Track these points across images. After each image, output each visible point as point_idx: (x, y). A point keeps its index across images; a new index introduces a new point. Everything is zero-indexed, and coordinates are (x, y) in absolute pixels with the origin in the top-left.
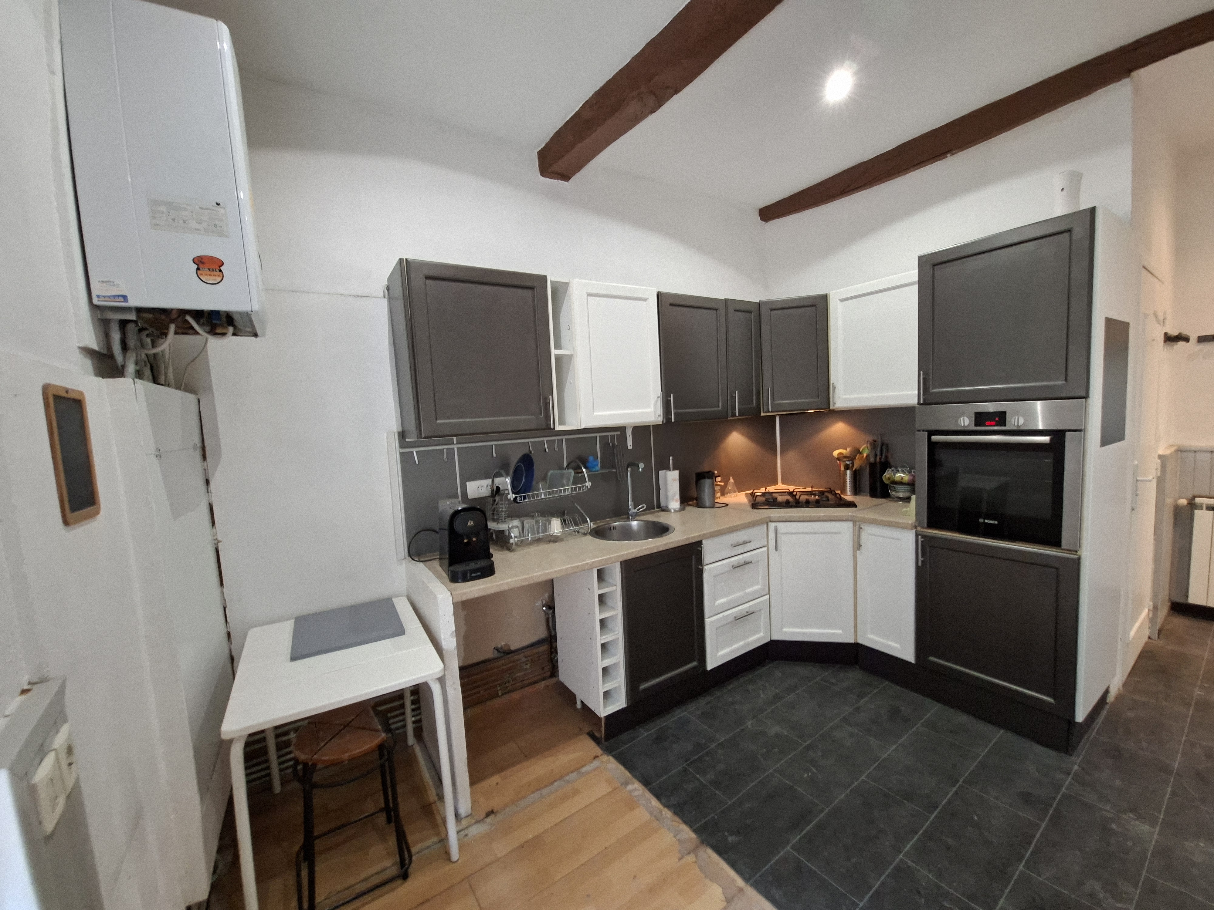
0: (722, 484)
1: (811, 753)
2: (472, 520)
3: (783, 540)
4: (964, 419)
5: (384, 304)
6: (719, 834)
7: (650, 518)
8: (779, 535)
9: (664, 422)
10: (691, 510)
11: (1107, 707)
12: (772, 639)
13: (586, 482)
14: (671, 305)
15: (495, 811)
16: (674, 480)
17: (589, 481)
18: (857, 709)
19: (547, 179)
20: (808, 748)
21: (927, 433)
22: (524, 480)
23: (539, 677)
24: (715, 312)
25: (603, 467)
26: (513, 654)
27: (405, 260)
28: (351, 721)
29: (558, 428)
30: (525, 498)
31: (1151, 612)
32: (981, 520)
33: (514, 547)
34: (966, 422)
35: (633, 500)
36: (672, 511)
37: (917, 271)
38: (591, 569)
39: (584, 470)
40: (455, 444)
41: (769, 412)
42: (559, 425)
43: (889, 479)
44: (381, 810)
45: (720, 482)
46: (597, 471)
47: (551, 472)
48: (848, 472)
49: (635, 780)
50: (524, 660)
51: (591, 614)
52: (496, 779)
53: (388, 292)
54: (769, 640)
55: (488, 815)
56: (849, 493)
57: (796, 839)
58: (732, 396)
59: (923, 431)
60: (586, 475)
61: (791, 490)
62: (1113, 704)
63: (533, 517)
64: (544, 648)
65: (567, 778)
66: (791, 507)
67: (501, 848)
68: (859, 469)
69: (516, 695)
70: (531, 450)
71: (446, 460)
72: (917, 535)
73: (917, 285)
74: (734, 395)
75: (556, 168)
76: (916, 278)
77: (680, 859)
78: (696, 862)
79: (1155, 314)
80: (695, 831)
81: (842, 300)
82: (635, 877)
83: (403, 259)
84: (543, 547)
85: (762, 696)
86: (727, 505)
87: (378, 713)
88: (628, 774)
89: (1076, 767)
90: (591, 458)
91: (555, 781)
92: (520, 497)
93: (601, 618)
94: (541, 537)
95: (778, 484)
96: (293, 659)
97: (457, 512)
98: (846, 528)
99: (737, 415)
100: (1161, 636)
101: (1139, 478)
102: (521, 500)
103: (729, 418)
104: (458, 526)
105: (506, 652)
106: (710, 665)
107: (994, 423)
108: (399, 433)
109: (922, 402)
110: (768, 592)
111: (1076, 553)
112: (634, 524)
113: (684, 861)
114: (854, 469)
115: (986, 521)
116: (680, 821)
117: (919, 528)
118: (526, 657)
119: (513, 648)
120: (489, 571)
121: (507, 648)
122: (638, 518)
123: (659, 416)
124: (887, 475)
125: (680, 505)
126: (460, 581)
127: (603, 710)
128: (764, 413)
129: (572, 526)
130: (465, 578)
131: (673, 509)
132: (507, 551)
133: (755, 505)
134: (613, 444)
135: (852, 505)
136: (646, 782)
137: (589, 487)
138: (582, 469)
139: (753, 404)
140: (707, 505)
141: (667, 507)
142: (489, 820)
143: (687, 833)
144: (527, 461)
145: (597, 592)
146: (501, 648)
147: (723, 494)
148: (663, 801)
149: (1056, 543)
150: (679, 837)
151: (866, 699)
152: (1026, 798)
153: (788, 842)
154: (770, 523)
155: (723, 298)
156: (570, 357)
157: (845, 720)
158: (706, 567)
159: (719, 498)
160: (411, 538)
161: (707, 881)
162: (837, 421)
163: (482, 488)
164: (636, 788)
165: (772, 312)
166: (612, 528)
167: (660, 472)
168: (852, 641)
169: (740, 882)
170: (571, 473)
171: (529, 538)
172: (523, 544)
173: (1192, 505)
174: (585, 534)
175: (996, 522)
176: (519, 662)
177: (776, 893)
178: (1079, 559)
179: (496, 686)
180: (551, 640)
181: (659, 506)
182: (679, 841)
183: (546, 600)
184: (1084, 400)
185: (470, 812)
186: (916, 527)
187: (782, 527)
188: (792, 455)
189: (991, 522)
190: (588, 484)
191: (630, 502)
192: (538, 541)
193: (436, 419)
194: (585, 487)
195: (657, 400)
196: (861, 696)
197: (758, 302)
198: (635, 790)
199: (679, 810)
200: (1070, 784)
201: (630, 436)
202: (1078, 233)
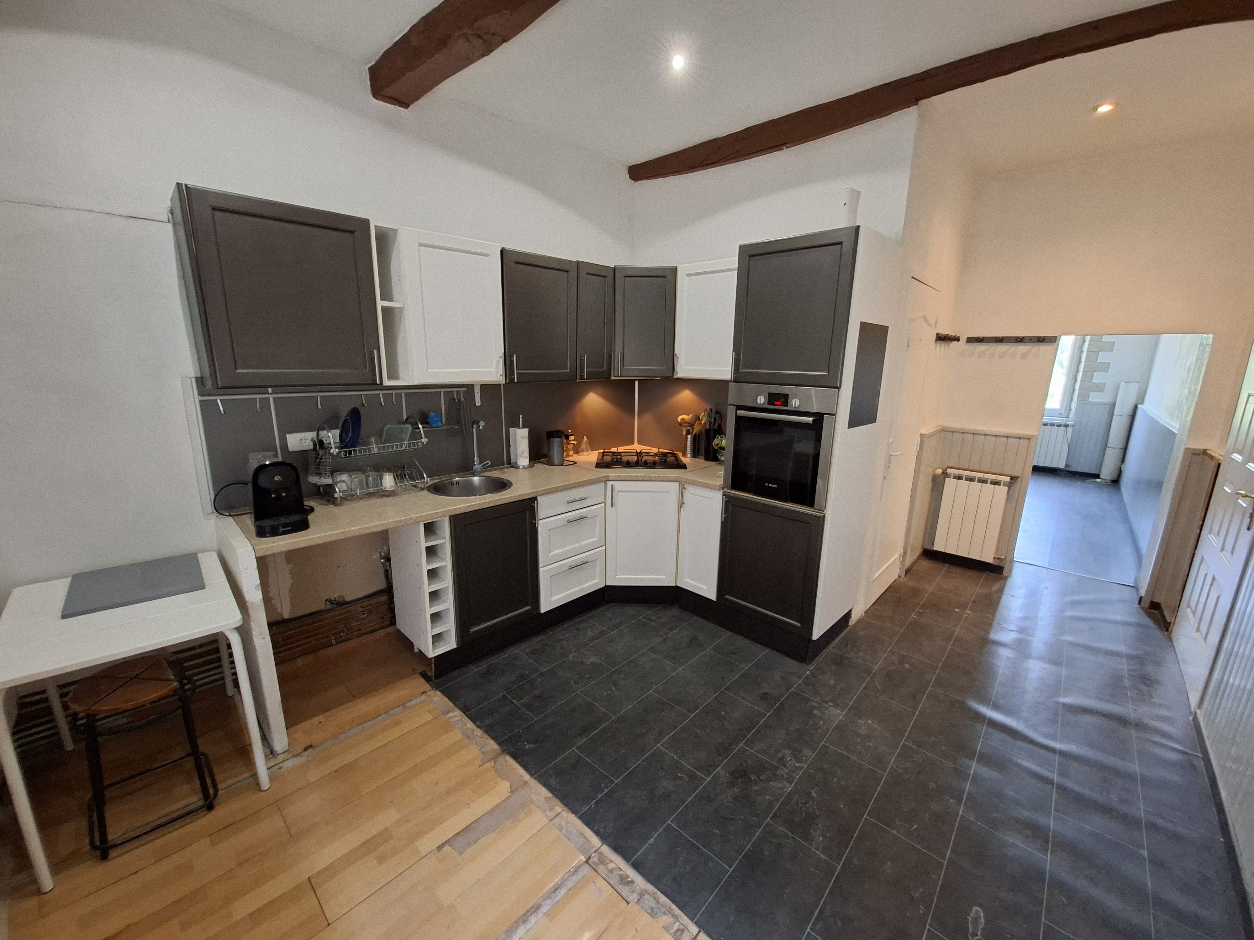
0: (575, 442)
1: (615, 676)
2: (279, 475)
3: (620, 498)
4: (760, 398)
5: (169, 227)
6: (520, 744)
7: (496, 474)
8: (615, 493)
9: (507, 382)
10: (540, 467)
11: (849, 627)
12: (607, 584)
13: (422, 438)
14: (517, 263)
15: (313, 745)
16: (523, 437)
17: (425, 438)
18: (664, 641)
19: (381, 103)
20: (614, 673)
21: (735, 407)
22: (350, 435)
23: (379, 626)
24: (566, 273)
25: (447, 424)
26: (349, 605)
27: (184, 186)
28: (139, 674)
29: (387, 383)
30: (350, 453)
31: (901, 557)
32: (766, 484)
33: (338, 501)
34: (761, 400)
35: (479, 457)
36: (521, 467)
37: (737, 258)
38: (417, 523)
39: (420, 426)
40: (270, 394)
41: (618, 377)
42: (388, 378)
43: (717, 445)
44: (188, 755)
45: (573, 440)
46: (439, 427)
47: (388, 426)
48: (689, 436)
49: (456, 709)
50: (361, 610)
51: (419, 565)
52: (321, 718)
53: (173, 216)
54: (604, 586)
55: (306, 749)
56: (689, 456)
57: (581, 742)
58: (581, 359)
59: (734, 405)
60: (422, 432)
61: (638, 451)
62: (854, 626)
63: (364, 471)
64: (384, 598)
65: (391, 712)
66: (631, 467)
67: (314, 775)
68: (698, 434)
69: (351, 644)
70: (364, 403)
71: (260, 410)
72: (723, 495)
73: (736, 272)
74: (583, 358)
75: (389, 91)
76: (736, 266)
77: (480, 766)
78: (494, 767)
79: (925, 318)
80: (499, 744)
81: (688, 275)
82: (437, 784)
83: (182, 184)
84: (373, 501)
85: (589, 633)
86: (576, 463)
87: (171, 664)
88: (451, 704)
89: (808, 673)
90: (432, 414)
91: (380, 715)
92: (345, 452)
93: (428, 569)
94: (372, 491)
95: (635, 444)
96: (64, 617)
97: (263, 467)
98: (674, 487)
99: (585, 378)
100: (907, 575)
101: (891, 453)
102: (346, 455)
103: (577, 381)
104: (263, 481)
105: (341, 604)
106: (544, 608)
107: (779, 403)
108: (197, 378)
109: (732, 380)
110: (604, 544)
111: (822, 512)
112: (476, 479)
113: (484, 766)
114: (693, 434)
115: (770, 485)
116: (488, 737)
117: (726, 490)
118: (363, 607)
119: (348, 599)
120: (304, 526)
121: (341, 600)
122: (484, 474)
123: (501, 376)
124: (716, 441)
125: (529, 462)
126: (267, 535)
127: (432, 652)
128: (614, 377)
129: (407, 480)
130: (275, 532)
131: (522, 465)
132: (332, 506)
133: (599, 465)
134: (460, 400)
135: (683, 467)
136: (465, 710)
137: (425, 443)
138: (418, 425)
139: (604, 368)
140: (556, 463)
141: (516, 463)
142: (306, 753)
143: (492, 745)
144: (355, 415)
145: (424, 544)
146: (335, 601)
147: (577, 452)
148: (478, 723)
149: (811, 504)
150: (483, 749)
151: (675, 631)
152: (765, 697)
153: (575, 744)
154: (608, 482)
155: (575, 260)
156: (401, 310)
157: (653, 650)
158: (540, 522)
159: (572, 455)
160: (217, 492)
161: (499, 780)
162: (685, 389)
163: (307, 441)
164: (457, 715)
165: (626, 279)
166: (455, 483)
167: (511, 430)
168: (674, 585)
169: (527, 777)
170: (408, 428)
171: (357, 493)
172: (349, 497)
173: (945, 474)
174: (423, 489)
175: (776, 486)
176: (354, 612)
177: (553, 782)
178: (824, 516)
179: (330, 637)
180: (389, 591)
181: (509, 462)
182: (483, 753)
183: (384, 553)
184: (837, 390)
185: (287, 748)
186: (723, 489)
187: (618, 485)
188: (648, 417)
189: (773, 486)
190: (424, 440)
191: (475, 459)
192: (370, 495)
193: (236, 369)
194: (420, 443)
195: (500, 359)
196: (671, 629)
197: (613, 267)
198: (455, 716)
199: (489, 730)
200: (800, 685)
201: (478, 393)
202: (847, 247)
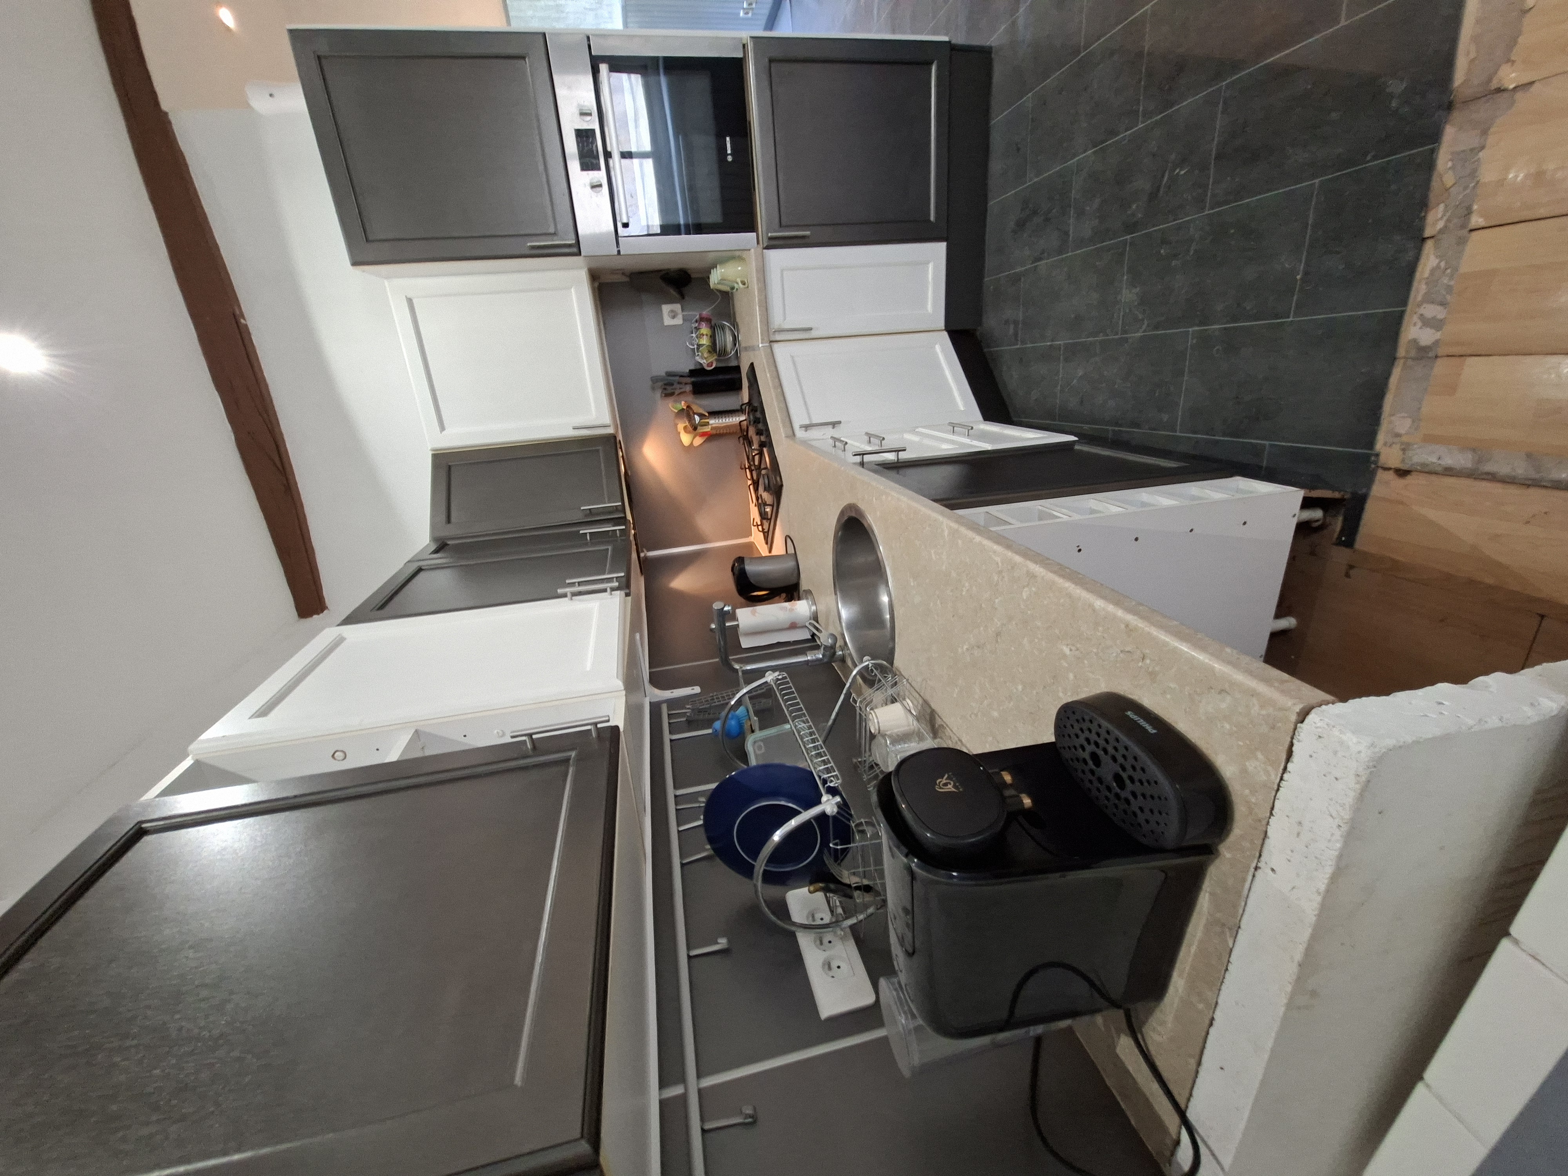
3: (820, 415)
8: (814, 423)
12: (983, 417)
16: (755, 615)
32: (730, 158)
36: (814, 608)
43: (710, 359)
72: (770, 246)
80: (1435, 139)
81: (442, 428)
86: (787, 537)
88: (1395, 377)
98: (783, 354)
106: (1063, 438)
107: (592, 144)
111: (746, 43)
115: (729, 152)
117: (762, 244)
124: (706, 363)
125: (803, 599)
131: (810, 609)
140: (791, 564)
141: (809, 626)
148: (1411, 256)
149: (738, 63)
164: (1417, 326)
165: (453, 522)
168: (945, 333)
186: (762, 251)
187: (799, 418)
188: (704, 522)
189: (730, 146)
197: (431, 537)
202: (323, 48)
